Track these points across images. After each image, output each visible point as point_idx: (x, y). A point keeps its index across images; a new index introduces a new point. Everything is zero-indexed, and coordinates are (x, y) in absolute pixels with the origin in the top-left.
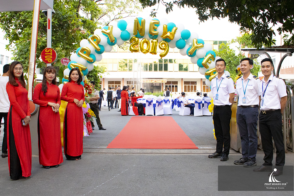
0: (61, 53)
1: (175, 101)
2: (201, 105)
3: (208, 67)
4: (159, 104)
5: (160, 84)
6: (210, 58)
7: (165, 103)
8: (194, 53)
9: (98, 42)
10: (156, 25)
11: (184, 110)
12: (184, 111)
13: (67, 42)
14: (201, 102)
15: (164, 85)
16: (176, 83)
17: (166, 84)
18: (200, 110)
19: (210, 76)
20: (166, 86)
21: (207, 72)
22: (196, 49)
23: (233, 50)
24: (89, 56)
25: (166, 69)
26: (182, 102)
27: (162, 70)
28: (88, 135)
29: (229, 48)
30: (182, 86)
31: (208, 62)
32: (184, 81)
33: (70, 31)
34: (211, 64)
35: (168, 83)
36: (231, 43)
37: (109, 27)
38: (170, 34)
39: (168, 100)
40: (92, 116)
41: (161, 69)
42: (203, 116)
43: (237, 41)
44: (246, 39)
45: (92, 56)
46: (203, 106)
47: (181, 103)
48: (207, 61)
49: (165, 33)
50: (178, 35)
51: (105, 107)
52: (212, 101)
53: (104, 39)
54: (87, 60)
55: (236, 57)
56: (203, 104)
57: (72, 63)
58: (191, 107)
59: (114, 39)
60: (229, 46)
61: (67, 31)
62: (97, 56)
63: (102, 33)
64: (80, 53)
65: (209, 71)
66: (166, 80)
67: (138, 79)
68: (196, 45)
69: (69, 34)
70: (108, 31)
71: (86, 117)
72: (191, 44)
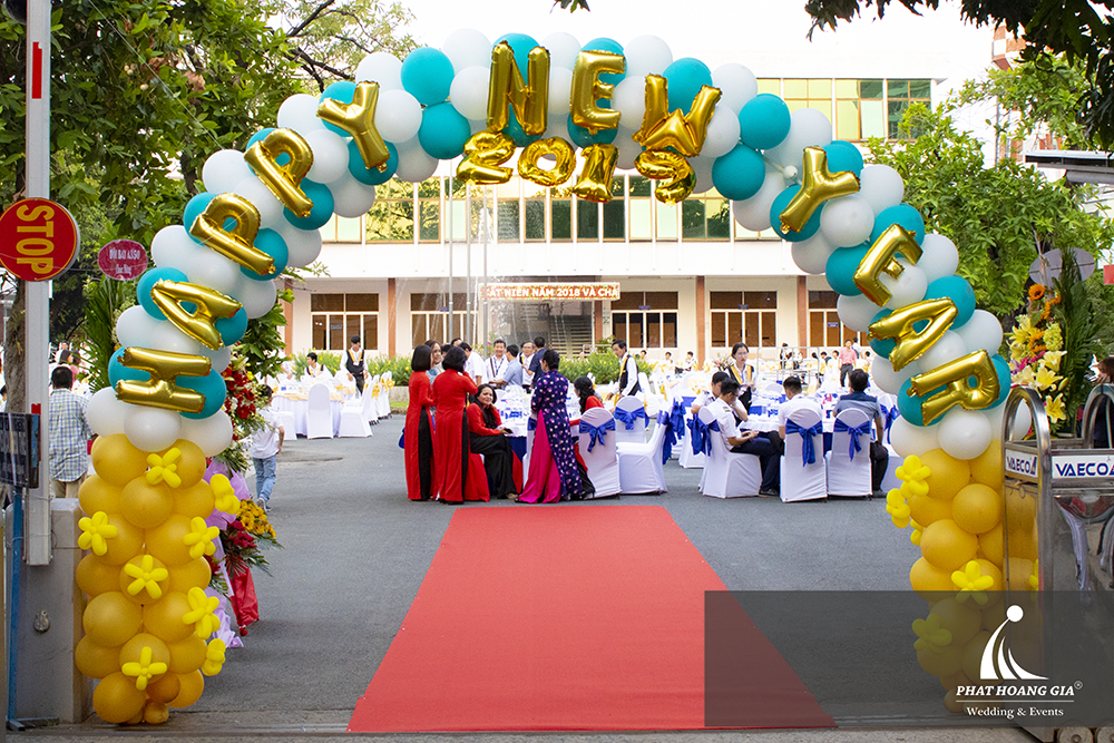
0: (80, 186)
1: (678, 412)
2: (819, 441)
3: (887, 295)
4: (594, 440)
5: (585, 305)
6: (894, 251)
7: (624, 426)
8: (810, 221)
9: (301, 170)
10: (605, 78)
11: (728, 467)
12: (725, 473)
13: (114, 127)
14: (816, 427)
15: (608, 313)
16: (670, 299)
17: (615, 305)
18: (811, 470)
19: (896, 341)
20: (619, 320)
21: (879, 324)
22: (820, 201)
23: (972, 136)
24: (250, 245)
25: (615, 229)
26: (714, 426)
27: (595, 235)
28: (239, 641)
29: (953, 126)
30: (700, 315)
31: (885, 270)
32: (709, 288)
33: (130, 72)
34: (902, 278)
35: (629, 299)
36: (959, 102)
37: (358, 91)
38: (681, 124)
39: (641, 413)
40: (259, 536)
41: (588, 231)
42: (832, 498)
43: (993, 93)
44: (1040, 85)
45: (268, 241)
46: (827, 447)
47: (712, 432)
48: (882, 265)
49: (655, 118)
50: (724, 130)
51: (302, 440)
52: (906, 472)
53: (328, 153)
54: (241, 265)
55: (988, 174)
56: (828, 437)
57: (161, 282)
58: (766, 450)
59: (384, 151)
60: (949, 121)
61: (107, 69)
62: (293, 237)
63: (320, 119)
64: (205, 226)
65: (888, 313)
66: (613, 284)
67: (472, 280)
68: (819, 179)
69: (123, 85)
70: (353, 112)
71: (229, 545)
72: (791, 171)
